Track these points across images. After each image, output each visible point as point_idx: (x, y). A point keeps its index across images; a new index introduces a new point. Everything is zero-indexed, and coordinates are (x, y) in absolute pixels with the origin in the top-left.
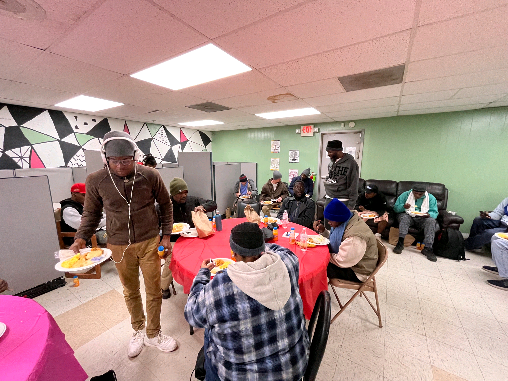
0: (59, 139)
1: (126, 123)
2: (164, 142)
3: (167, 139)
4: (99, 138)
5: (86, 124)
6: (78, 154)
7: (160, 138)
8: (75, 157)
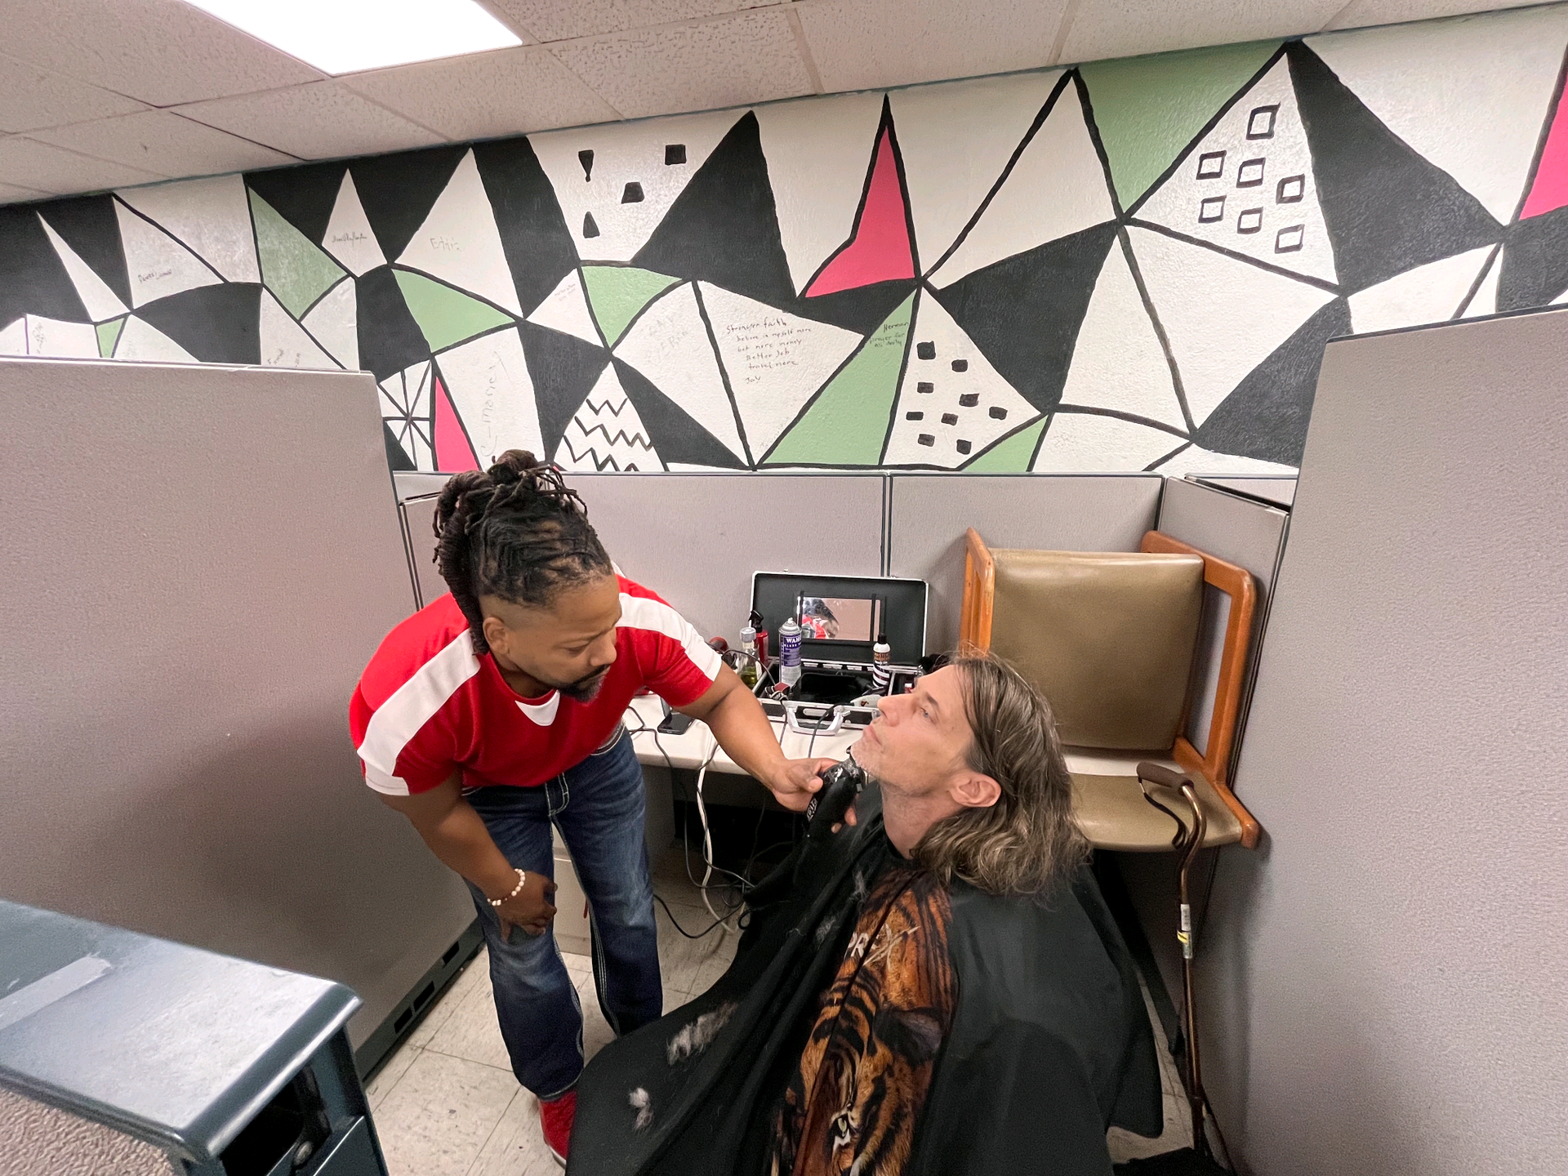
0: (520, 314)
1: (887, 121)
2: (1260, 246)
3: (1310, 212)
4: (701, 284)
5: (633, 193)
6: (596, 395)
7: (1212, 210)
8: (583, 412)
